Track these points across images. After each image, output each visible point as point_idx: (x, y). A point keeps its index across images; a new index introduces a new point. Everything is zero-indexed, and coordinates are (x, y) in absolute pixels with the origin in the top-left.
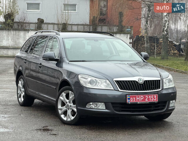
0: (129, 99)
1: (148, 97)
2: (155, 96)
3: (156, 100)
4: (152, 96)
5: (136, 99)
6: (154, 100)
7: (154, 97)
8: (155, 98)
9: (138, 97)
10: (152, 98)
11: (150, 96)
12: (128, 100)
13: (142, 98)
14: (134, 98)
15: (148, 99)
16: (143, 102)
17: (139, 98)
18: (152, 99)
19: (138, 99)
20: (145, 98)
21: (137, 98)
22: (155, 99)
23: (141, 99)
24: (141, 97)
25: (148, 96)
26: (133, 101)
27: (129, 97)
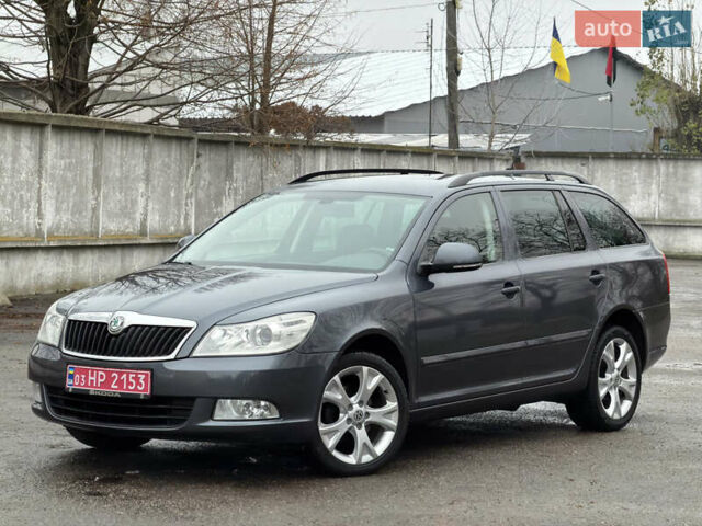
0: (72, 376)
1: (120, 377)
2: (143, 377)
3: (145, 390)
4: (131, 376)
5: (86, 378)
6: (136, 389)
7: (137, 379)
8: (141, 381)
9: (92, 375)
10: (131, 380)
11: (124, 376)
12: (69, 382)
13: (102, 377)
14: (83, 376)
15: (120, 383)
16: (105, 391)
17: (94, 379)
18: (132, 384)
19: (92, 381)
20: (110, 380)
21: (90, 378)
22: (141, 385)
23: (100, 380)
24: (100, 373)
25: (120, 374)
26: (79, 385)
27: (72, 372)
